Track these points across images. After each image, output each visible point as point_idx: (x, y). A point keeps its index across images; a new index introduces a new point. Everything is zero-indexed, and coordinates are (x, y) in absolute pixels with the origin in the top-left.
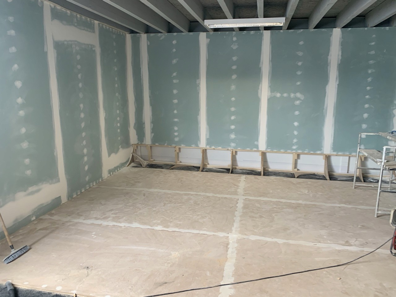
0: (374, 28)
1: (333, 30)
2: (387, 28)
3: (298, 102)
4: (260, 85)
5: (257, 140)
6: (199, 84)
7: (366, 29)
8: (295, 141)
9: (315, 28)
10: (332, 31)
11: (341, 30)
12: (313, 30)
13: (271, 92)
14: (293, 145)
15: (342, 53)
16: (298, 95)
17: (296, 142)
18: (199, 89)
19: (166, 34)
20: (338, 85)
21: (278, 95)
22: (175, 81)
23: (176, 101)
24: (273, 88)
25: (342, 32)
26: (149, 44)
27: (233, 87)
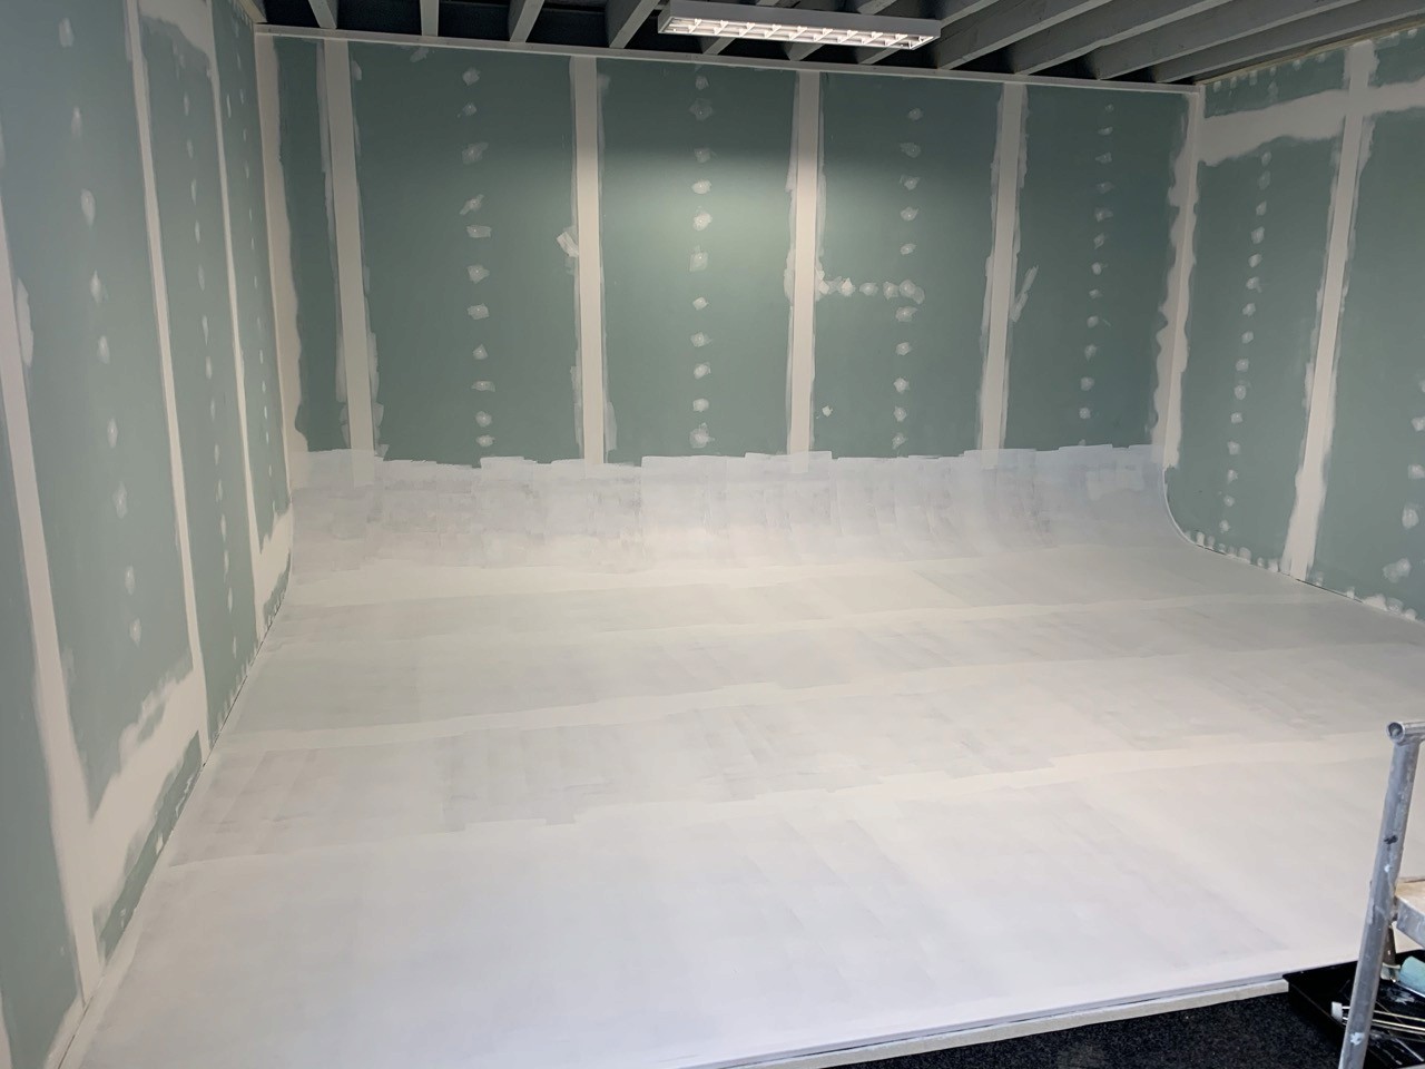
3: (905, 314)
4: (791, 254)
8: (899, 440)
13: (826, 277)
14: (893, 455)
15: (1028, 152)
16: (908, 289)
17: (900, 446)
18: (575, 266)
21: (847, 288)
22: (474, 232)
23: (479, 311)
24: (830, 267)
25: (1030, 91)
26: (359, 75)
27: (699, 260)
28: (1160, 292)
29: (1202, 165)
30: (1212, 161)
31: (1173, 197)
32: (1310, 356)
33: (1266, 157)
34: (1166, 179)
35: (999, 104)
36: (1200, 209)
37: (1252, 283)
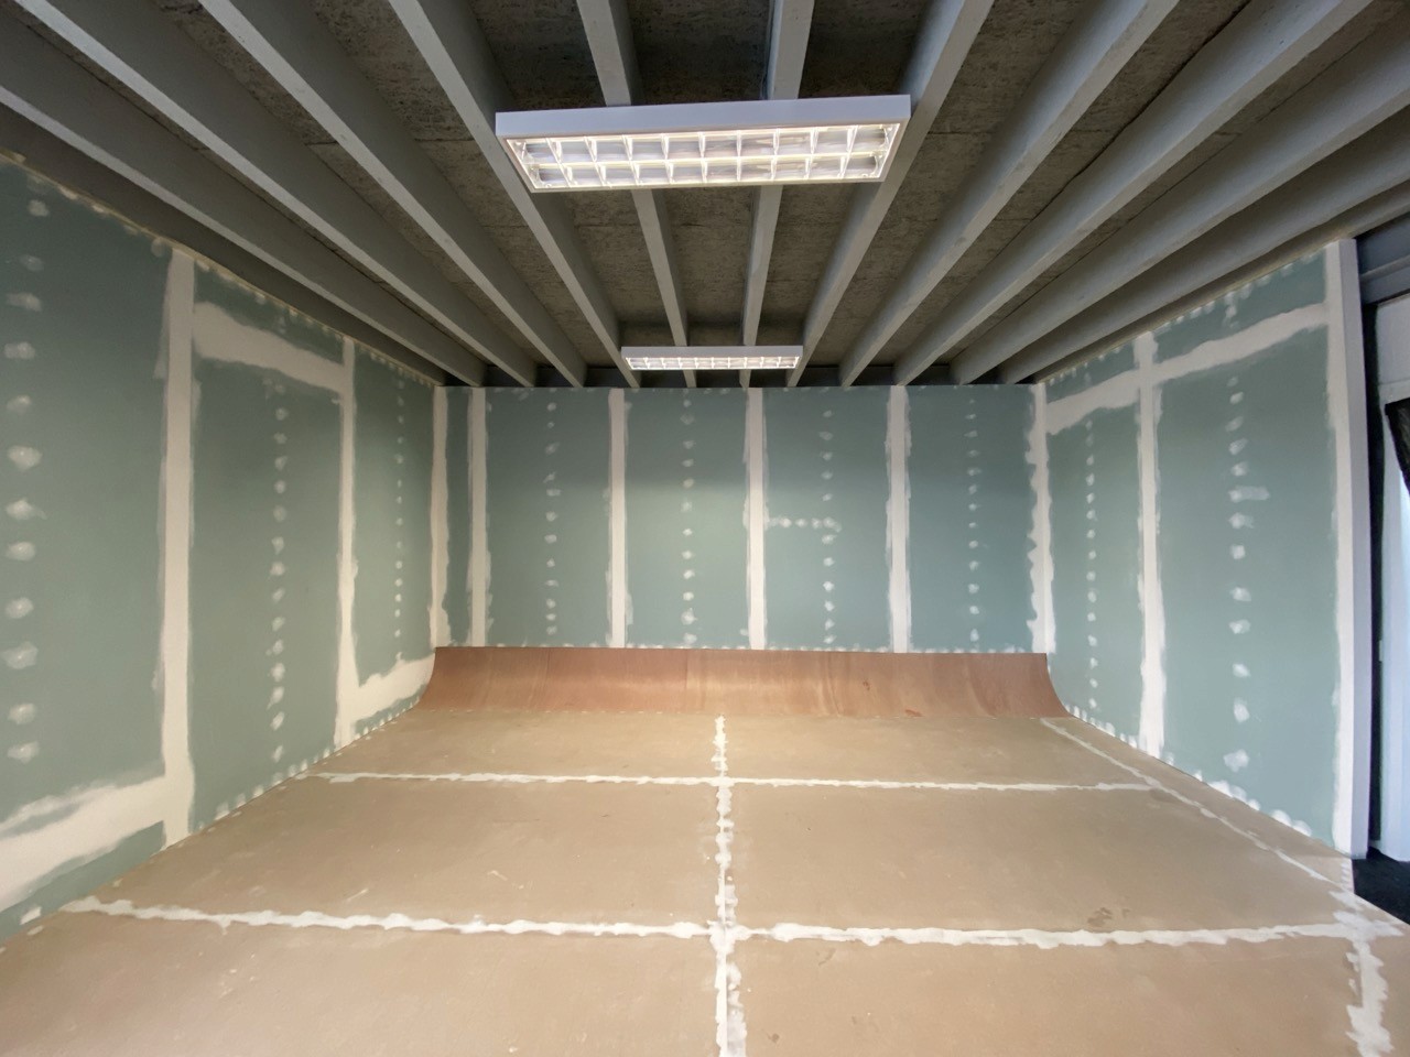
0: (971, 386)
1: (889, 389)
2: (996, 386)
3: (828, 539)
4: (747, 501)
5: (746, 626)
6: (609, 499)
7: (955, 387)
8: (829, 624)
9: (854, 384)
10: (888, 391)
11: (907, 389)
12: (850, 388)
13: (771, 516)
14: (827, 634)
15: (912, 433)
16: (829, 523)
17: (830, 629)
18: (610, 511)
19: (532, 389)
20: (910, 500)
21: (786, 523)
22: (551, 493)
23: (552, 538)
24: (773, 509)
25: (910, 395)
26: (490, 409)
27: (687, 506)
28: (1027, 524)
29: (1048, 435)
30: (1055, 432)
31: (1030, 458)
32: (1138, 568)
33: (1089, 424)
34: (1023, 446)
35: (888, 404)
36: (1052, 465)
37: (1090, 515)
